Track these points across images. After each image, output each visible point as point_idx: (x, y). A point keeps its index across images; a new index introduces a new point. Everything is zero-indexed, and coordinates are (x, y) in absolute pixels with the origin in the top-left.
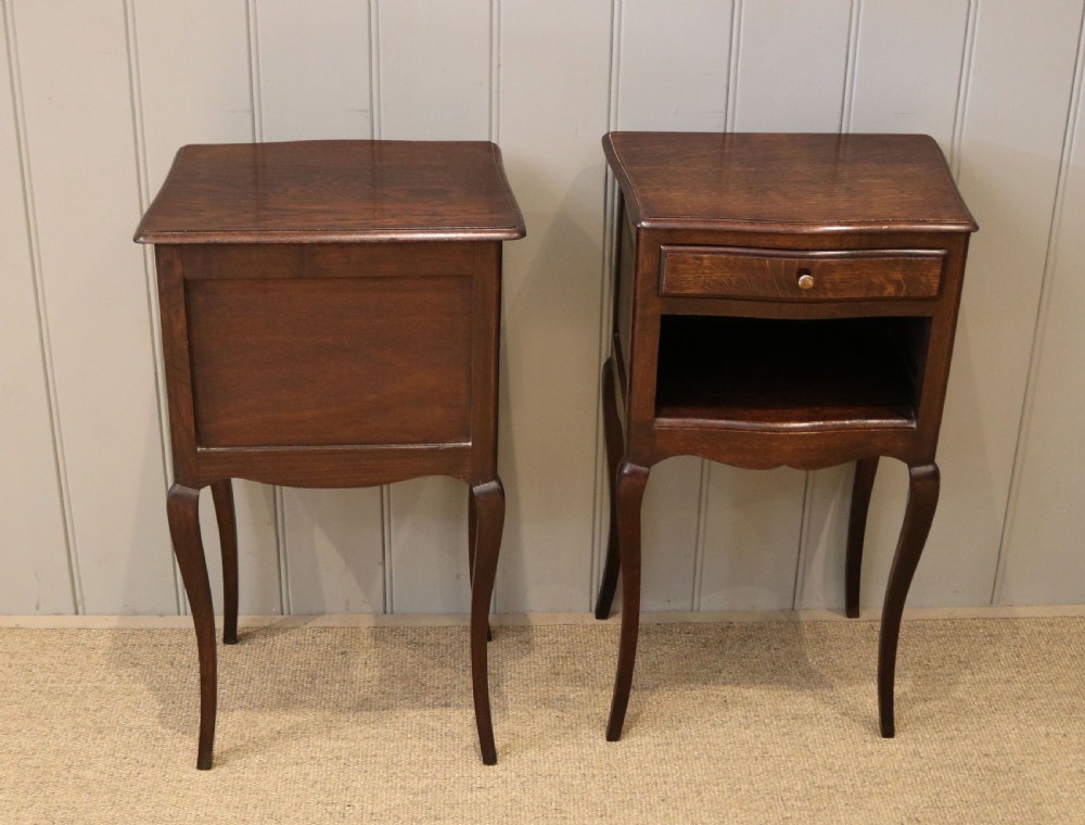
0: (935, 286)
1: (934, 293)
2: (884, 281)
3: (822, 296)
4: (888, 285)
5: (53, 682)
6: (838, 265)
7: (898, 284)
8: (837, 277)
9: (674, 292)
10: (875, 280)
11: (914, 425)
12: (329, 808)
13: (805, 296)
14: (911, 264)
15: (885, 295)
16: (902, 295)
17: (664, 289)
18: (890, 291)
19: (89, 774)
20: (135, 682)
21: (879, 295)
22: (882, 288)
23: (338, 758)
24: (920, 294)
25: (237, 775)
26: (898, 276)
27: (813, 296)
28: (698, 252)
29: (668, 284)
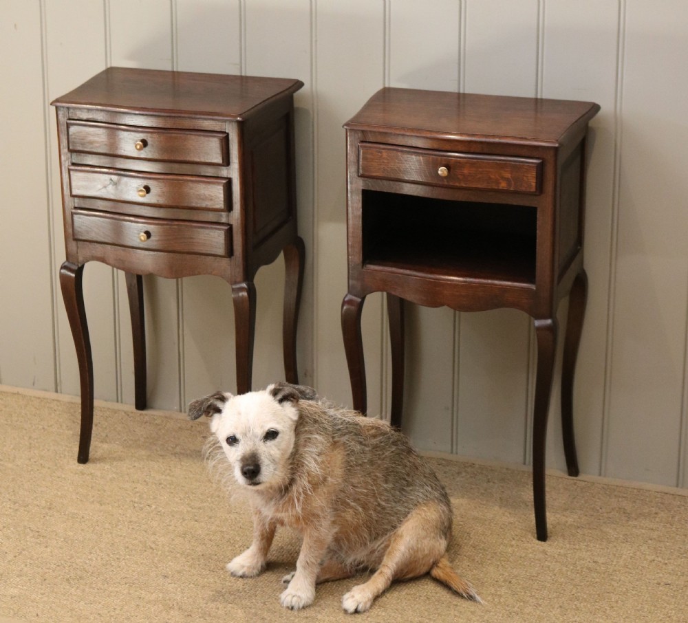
0: (534, 184)
1: (533, 190)
2: (499, 178)
3: (457, 184)
4: (501, 181)
5: (21, 422)
6: (466, 163)
7: (507, 180)
8: (466, 171)
9: (367, 174)
10: (492, 177)
11: (535, 288)
12: (136, 505)
13: (446, 183)
14: (516, 168)
15: (500, 188)
16: (512, 189)
17: (361, 171)
18: (503, 185)
19: (10, 465)
20: (68, 430)
21: (496, 188)
22: (498, 183)
23: (160, 484)
24: (523, 189)
25: (94, 480)
26: (508, 175)
27: (451, 184)
28: (380, 148)
29: (363, 169)
